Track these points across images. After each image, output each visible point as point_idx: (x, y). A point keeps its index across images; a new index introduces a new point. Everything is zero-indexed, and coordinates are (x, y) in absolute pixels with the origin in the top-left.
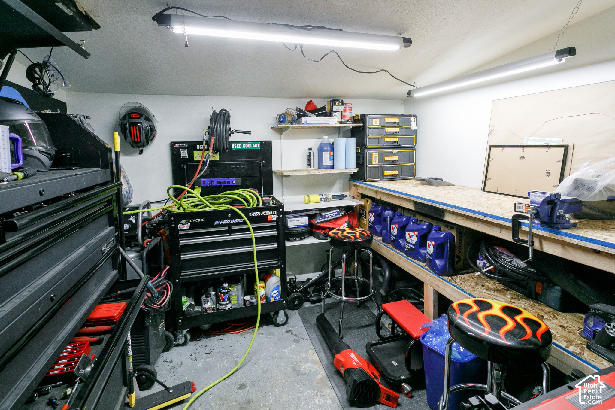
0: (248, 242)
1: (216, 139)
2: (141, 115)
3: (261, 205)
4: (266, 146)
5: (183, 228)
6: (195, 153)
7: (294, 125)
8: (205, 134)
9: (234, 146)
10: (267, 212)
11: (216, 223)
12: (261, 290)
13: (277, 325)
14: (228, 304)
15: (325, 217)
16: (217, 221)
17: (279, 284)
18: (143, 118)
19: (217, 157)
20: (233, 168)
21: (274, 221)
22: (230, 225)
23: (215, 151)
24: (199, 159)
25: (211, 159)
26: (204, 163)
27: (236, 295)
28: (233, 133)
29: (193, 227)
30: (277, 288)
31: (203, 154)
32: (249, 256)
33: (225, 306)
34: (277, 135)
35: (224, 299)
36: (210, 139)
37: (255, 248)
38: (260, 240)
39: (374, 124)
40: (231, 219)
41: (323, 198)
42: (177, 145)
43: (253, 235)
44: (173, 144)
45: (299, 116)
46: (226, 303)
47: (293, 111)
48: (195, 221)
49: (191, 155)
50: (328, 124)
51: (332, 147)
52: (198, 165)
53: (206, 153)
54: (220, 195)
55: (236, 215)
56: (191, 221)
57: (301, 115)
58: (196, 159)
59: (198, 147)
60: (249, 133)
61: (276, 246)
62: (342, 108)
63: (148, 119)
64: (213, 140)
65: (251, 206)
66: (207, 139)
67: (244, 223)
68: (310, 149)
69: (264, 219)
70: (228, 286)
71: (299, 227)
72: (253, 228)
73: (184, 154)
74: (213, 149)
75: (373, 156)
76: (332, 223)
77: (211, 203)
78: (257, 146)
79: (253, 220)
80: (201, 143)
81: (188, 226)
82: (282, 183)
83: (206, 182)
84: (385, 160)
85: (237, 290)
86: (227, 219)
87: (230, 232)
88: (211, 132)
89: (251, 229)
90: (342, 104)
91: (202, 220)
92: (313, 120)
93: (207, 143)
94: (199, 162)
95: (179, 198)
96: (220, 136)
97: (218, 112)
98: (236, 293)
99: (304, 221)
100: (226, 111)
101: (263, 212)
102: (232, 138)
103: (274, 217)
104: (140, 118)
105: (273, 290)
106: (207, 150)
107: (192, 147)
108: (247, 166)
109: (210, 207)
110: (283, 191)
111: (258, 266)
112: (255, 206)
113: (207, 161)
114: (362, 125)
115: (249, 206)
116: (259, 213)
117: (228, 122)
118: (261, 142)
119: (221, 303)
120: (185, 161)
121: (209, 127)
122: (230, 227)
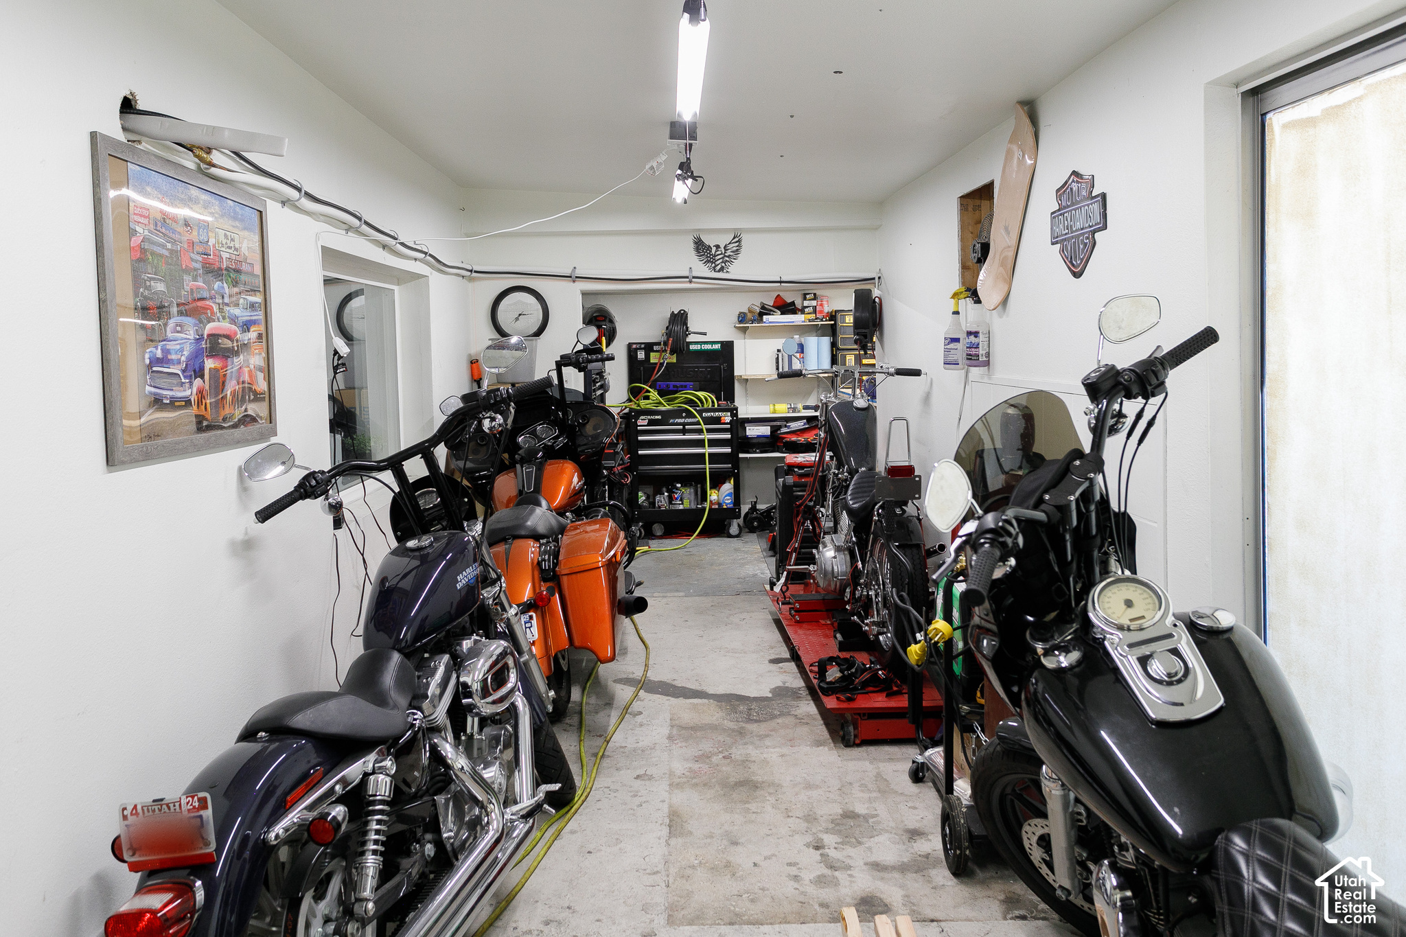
0: (700, 443)
1: (674, 339)
2: (606, 317)
3: (716, 406)
4: (728, 347)
5: (642, 424)
6: (652, 354)
7: (754, 325)
8: (663, 335)
9: (692, 347)
10: (720, 413)
11: (671, 421)
12: (713, 496)
13: (730, 536)
14: (680, 504)
15: (789, 427)
16: (672, 419)
17: (732, 491)
18: (607, 320)
19: (674, 359)
20: (691, 371)
21: (727, 424)
22: (684, 424)
23: (672, 352)
24: (656, 361)
25: (668, 361)
26: (662, 364)
27: (688, 499)
28: (690, 334)
29: (651, 423)
30: (729, 495)
31: (661, 355)
32: (700, 458)
33: (678, 506)
34: (741, 335)
35: (676, 499)
36: (668, 340)
37: (707, 450)
38: (713, 443)
39: (847, 321)
40: (685, 418)
41: (791, 408)
42: (634, 346)
43: (707, 436)
44: (630, 345)
45: (761, 315)
46: (678, 502)
47: (756, 308)
48: (653, 417)
49: (647, 357)
50: (793, 322)
51: (801, 348)
52: (655, 367)
53: (663, 354)
54: (676, 395)
55: (690, 415)
56: (649, 417)
57: (764, 311)
58: (652, 361)
59: (655, 348)
60: (705, 334)
61: (730, 450)
62: (814, 303)
63: (611, 321)
64: (670, 342)
65: (705, 406)
66: (665, 339)
67: (698, 423)
68: (779, 351)
69: (717, 420)
70: (682, 486)
71: (759, 437)
72: (706, 429)
73: (641, 355)
74: (670, 351)
75: (847, 358)
76: (798, 435)
77: (668, 404)
78: (717, 347)
79: (708, 421)
80: (658, 344)
81: (646, 422)
82: (746, 390)
83: (662, 384)
84: (864, 363)
85: (690, 494)
86: (682, 418)
87: (684, 432)
88: (669, 332)
89: (705, 431)
90: (815, 298)
91: (659, 417)
92: (777, 318)
93: (666, 343)
94: (656, 364)
95: (637, 398)
96: (677, 336)
97: (676, 313)
98: (689, 496)
99: (765, 430)
100: (684, 311)
101: (717, 413)
102: (690, 338)
103: (728, 419)
104: (604, 320)
105: (726, 496)
106: (666, 351)
107: (649, 347)
108: (706, 369)
109: (665, 406)
110: (747, 400)
111: (709, 469)
112: (710, 407)
113: (664, 361)
114: (833, 322)
115: (703, 406)
116: (712, 414)
117: (685, 323)
118: (722, 343)
119: (673, 502)
120: (642, 362)
121: (667, 328)
122: (684, 427)
